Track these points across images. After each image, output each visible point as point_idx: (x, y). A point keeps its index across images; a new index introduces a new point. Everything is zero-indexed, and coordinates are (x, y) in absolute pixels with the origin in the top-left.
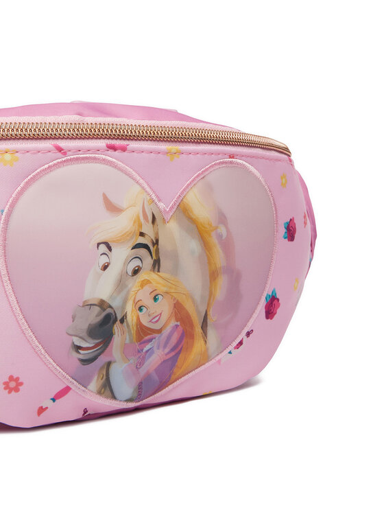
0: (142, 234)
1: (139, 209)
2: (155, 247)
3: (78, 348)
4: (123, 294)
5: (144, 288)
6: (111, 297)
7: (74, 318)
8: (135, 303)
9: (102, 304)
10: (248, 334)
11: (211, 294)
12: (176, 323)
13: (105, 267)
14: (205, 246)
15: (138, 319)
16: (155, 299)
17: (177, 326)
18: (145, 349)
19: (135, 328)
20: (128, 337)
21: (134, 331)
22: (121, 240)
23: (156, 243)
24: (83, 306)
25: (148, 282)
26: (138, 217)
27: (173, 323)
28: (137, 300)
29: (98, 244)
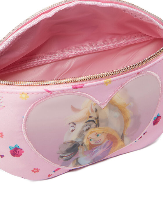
0: (90, 117)
1: (89, 108)
2: (97, 120)
3: (62, 157)
4: (82, 137)
5: (92, 134)
6: (77, 139)
7: (59, 148)
8: (88, 139)
9: (72, 142)
10: (144, 134)
11: (125, 127)
12: (108, 140)
13: (73, 131)
14: (122, 112)
15: (90, 143)
16: (97, 136)
17: (109, 141)
18: (94, 151)
19: (88, 146)
20: (85, 149)
21: (88, 147)
22: (80, 121)
23: (97, 118)
24: (63, 144)
25: (94, 131)
26: (89, 112)
27: (107, 140)
28: (88, 138)
29: (69, 124)
